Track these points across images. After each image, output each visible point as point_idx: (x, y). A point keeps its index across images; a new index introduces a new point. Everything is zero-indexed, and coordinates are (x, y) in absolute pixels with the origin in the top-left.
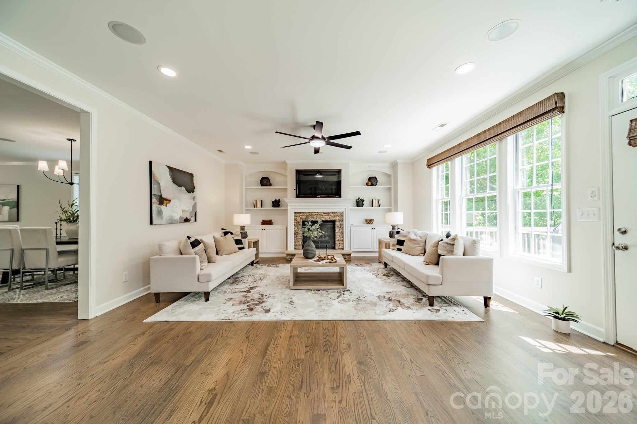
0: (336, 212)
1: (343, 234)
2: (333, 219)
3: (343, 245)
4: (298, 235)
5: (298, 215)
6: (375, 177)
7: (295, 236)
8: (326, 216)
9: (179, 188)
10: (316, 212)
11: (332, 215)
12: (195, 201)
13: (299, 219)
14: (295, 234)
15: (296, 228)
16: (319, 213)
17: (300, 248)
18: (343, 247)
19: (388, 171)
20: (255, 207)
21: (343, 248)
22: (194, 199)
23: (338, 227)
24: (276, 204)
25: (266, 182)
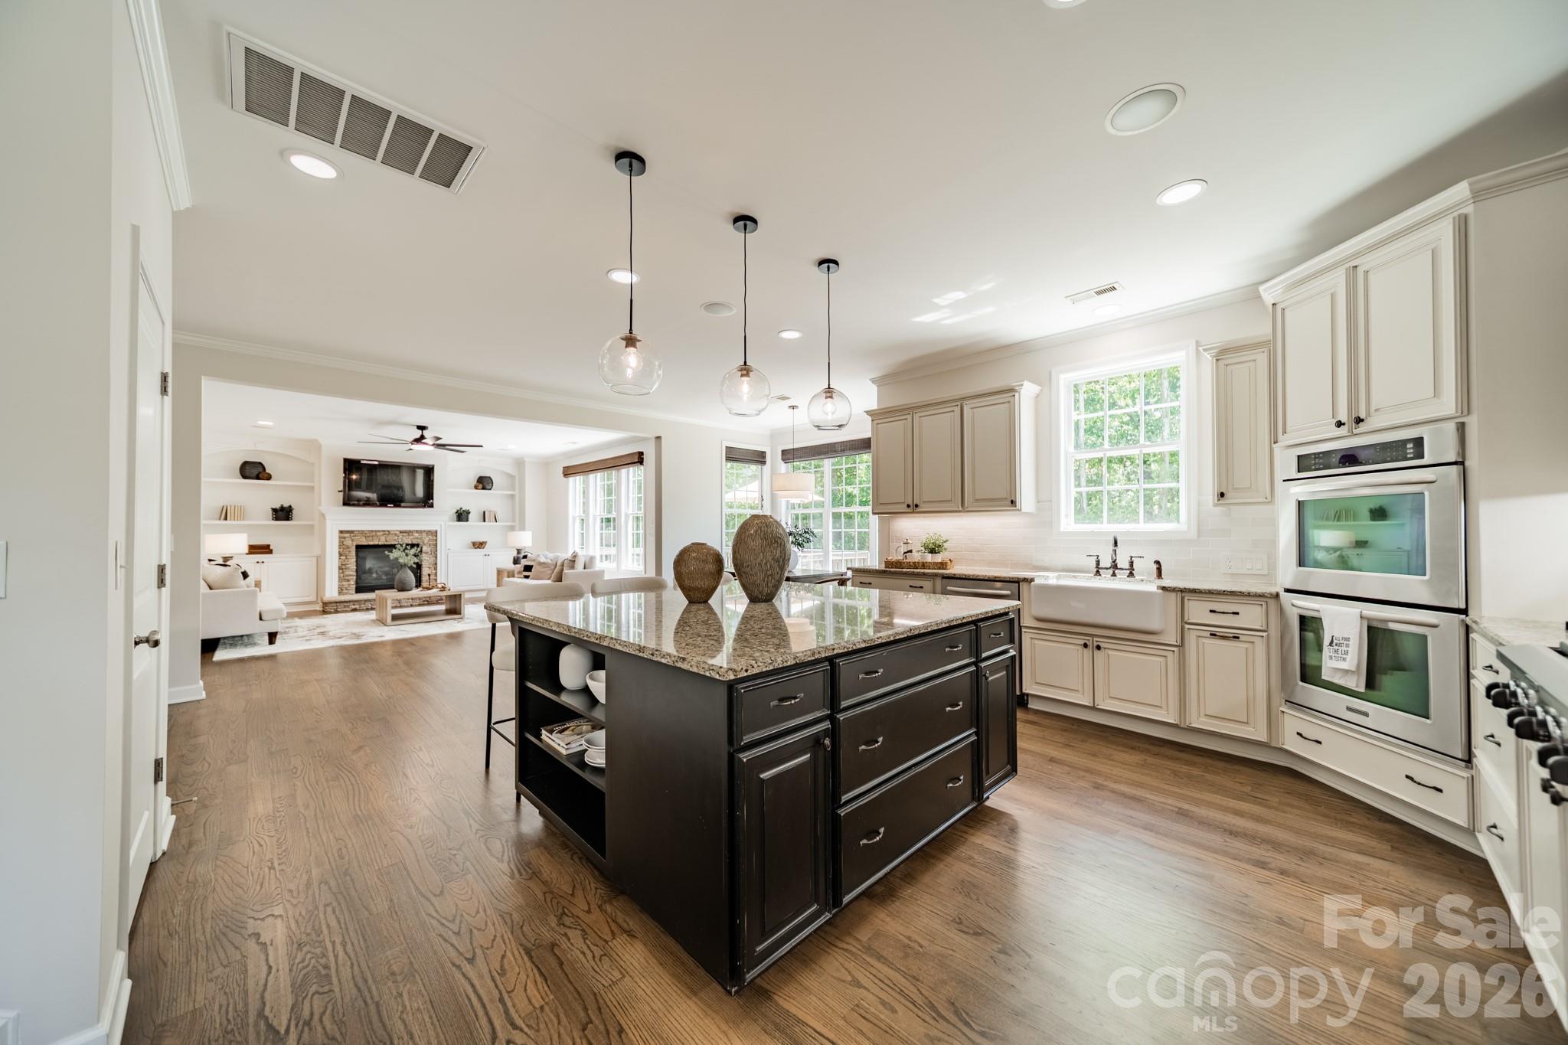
0: (424, 531)
1: (436, 564)
2: (419, 540)
3: (438, 580)
4: (346, 569)
5: (348, 535)
6: (489, 477)
7: (341, 571)
8: (404, 537)
10: (384, 530)
11: (416, 535)
13: (348, 542)
14: (340, 568)
15: (343, 558)
16: (393, 532)
17: (350, 590)
18: (435, 584)
19: (510, 470)
20: (225, 519)
21: (438, 583)
23: (426, 553)
24: (283, 514)
25: (255, 472)
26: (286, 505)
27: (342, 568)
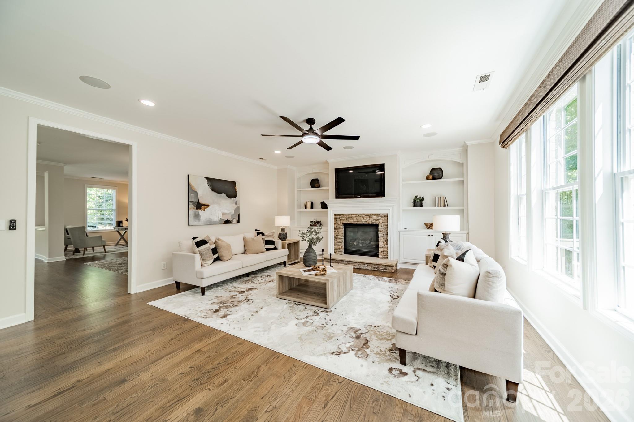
0: (380, 214)
1: (387, 240)
2: (376, 222)
3: (388, 253)
4: (338, 238)
5: (338, 217)
6: (440, 168)
7: (335, 239)
8: (367, 219)
9: (220, 195)
10: (356, 214)
11: (374, 217)
12: (237, 205)
13: (339, 222)
14: (335, 237)
15: (337, 231)
16: (360, 215)
17: (340, 252)
18: (387, 256)
19: (458, 159)
20: (305, 209)
21: (388, 257)
22: (236, 203)
23: (381, 231)
24: (324, 205)
25: (316, 184)
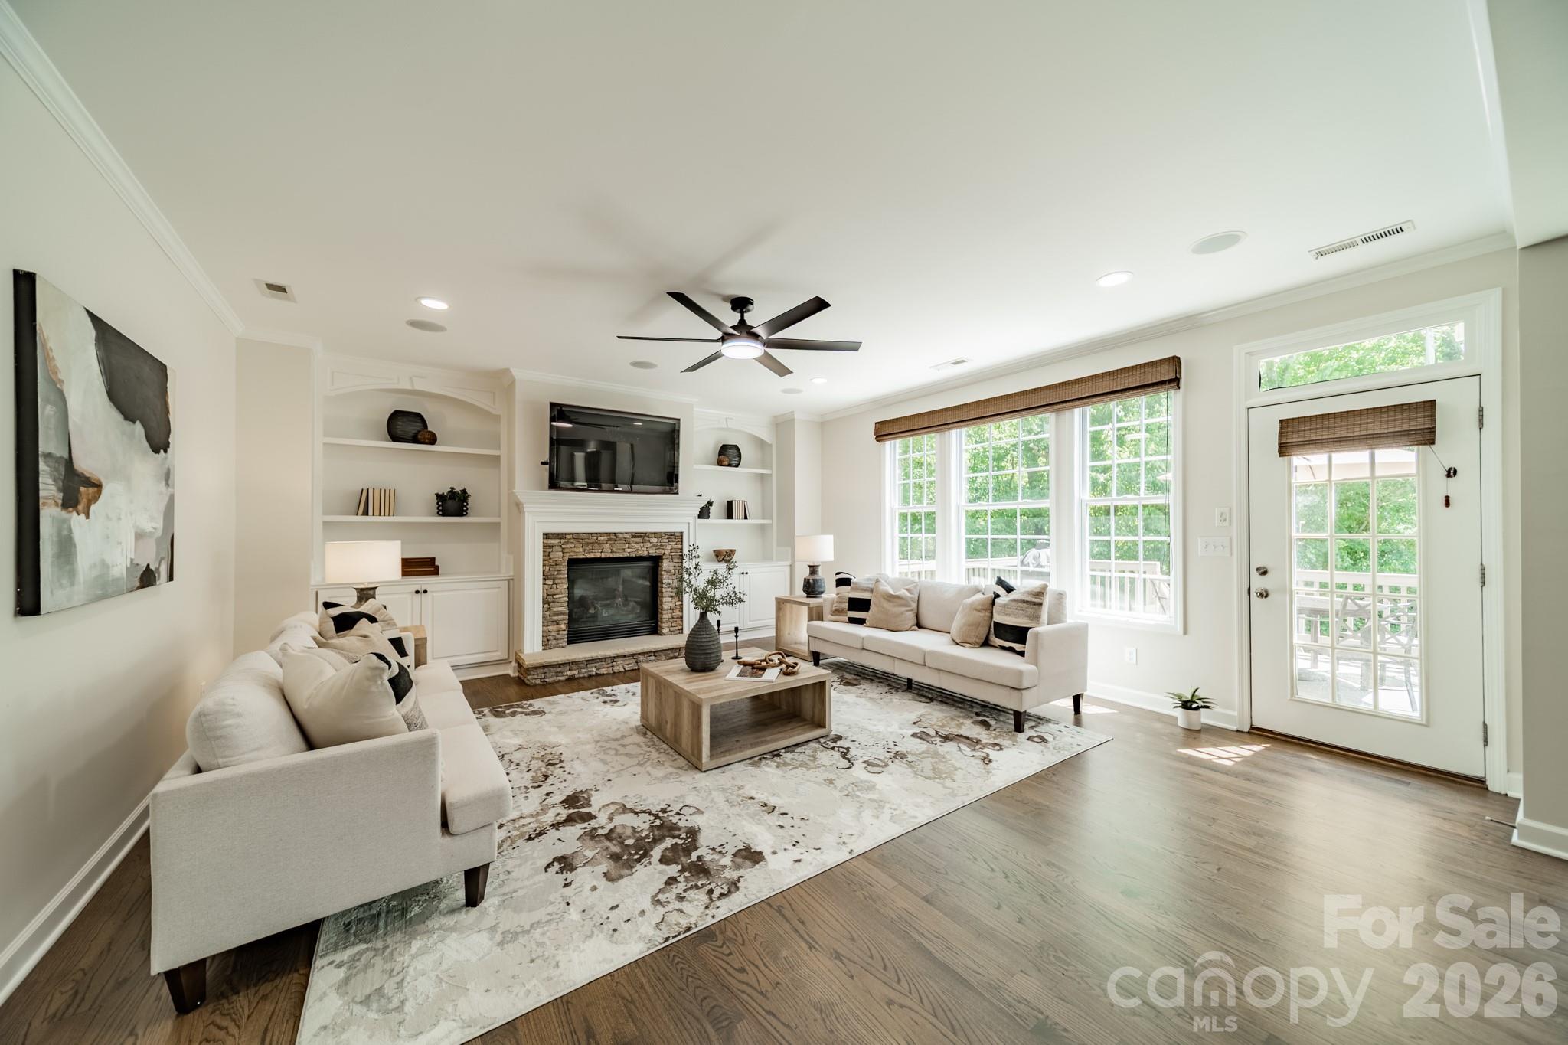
0: (665, 533)
2: (657, 551)
3: (682, 621)
4: (553, 602)
5: (557, 541)
6: (736, 446)
7: (547, 606)
8: (637, 545)
9: (127, 426)
10: (610, 534)
11: (654, 540)
12: (170, 489)
13: (557, 555)
14: (545, 602)
15: (550, 582)
16: (621, 536)
17: (559, 641)
18: (680, 627)
19: (765, 435)
20: (366, 513)
21: (682, 629)
22: (167, 477)
23: (668, 572)
24: (453, 503)
25: (412, 428)
26: (458, 489)
27: (548, 601)
